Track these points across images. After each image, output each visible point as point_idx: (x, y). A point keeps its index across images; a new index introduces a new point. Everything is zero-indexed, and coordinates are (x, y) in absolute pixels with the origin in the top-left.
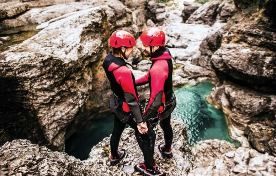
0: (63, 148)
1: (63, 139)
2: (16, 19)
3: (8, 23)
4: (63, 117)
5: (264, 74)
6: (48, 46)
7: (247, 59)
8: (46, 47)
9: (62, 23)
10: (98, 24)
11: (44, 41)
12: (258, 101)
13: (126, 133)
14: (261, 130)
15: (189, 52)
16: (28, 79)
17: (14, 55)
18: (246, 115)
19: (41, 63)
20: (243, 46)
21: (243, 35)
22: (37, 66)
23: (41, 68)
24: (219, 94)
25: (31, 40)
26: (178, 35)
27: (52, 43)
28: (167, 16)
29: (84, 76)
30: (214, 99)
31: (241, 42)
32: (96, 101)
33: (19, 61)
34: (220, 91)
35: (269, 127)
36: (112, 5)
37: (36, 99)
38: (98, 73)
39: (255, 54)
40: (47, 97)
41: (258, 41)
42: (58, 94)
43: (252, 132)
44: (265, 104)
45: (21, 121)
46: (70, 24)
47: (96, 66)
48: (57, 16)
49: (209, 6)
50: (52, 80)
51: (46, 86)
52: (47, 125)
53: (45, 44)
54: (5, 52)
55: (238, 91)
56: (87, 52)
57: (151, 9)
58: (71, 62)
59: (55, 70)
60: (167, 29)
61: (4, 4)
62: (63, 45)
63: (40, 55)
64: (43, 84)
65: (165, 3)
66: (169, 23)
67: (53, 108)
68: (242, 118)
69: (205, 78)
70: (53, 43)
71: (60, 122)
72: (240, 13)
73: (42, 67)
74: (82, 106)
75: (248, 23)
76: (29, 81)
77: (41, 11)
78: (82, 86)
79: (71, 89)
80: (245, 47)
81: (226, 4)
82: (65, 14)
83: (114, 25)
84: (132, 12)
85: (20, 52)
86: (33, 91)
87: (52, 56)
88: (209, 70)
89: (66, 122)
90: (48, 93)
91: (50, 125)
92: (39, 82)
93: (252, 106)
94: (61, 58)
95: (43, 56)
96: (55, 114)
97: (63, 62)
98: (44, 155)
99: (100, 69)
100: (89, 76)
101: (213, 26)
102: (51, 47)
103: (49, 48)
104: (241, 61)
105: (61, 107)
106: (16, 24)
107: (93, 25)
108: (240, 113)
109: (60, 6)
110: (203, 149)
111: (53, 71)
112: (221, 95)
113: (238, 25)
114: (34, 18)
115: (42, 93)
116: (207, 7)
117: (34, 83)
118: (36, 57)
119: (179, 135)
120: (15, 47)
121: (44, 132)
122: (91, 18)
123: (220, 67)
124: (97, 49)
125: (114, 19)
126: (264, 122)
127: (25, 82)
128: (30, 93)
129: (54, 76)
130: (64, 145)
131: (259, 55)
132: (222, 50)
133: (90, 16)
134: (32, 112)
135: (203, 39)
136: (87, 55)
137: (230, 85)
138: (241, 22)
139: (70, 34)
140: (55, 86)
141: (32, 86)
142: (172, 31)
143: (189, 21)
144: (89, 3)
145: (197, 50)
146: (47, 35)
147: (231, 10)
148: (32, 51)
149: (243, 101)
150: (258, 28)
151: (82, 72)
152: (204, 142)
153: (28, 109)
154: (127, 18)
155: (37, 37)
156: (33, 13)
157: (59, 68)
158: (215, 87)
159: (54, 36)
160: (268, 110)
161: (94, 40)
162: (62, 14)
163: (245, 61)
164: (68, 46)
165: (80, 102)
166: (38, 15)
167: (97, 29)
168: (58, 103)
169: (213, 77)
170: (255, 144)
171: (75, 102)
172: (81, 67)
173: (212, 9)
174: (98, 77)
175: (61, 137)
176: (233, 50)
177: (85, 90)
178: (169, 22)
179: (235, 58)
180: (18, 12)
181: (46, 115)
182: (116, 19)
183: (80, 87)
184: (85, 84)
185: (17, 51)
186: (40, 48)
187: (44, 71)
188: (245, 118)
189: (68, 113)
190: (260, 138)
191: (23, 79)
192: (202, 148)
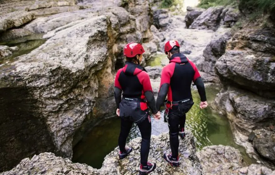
0: (71, 155)
1: (71, 145)
2: (22, 28)
3: (15, 32)
4: (70, 125)
5: (269, 80)
6: (56, 56)
7: (252, 66)
8: (54, 56)
9: (69, 32)
10: (104, 33)
11: (52, 51)
12: (262, 107)
13: (136, 142)
14: (266, 135)
15: (192, 58)
16: (38, 89)
17: (24, 65)
18: (250, 121)
19: (50, 73)
20: (248, 52)
21: (247, 41)
22: (46, 76)
23: (50, 78)
24: (223, 100)
25: (39, 50)
26: (182, 40)
27: (59, 53)
28: (170, 21)
29: (90, 84)
30: (219, 105)
31: (245, 48)
32: (102, 108)
33: (29, 71)
34: (225, 97)
35: (273, 132)
36: (116, 12)
37: (45, 108)
38: (104, 80)
39: (260, 60)
40: (56, 106)
41: (263, 47)
42: (66, 102)
43: (257, 138)
44: (270, 109)
45: (31, 129)
46: (77, 34)
47: (102, 73)
48: (63, 25)
49: (212, 11)
50: (61, 89)
51: (55, 95)
52: (55, 132)
53: (53, 54)
54: (15, 62)
55: (243, 97)
56: (93, 60)
57: (155, 14)
58: (78, 71)
59: (63, 79)
60: (170, 35)
61: (12, 14)
62: (70, 55)
63: (49, 65)
64: (52, 93)
65: (168, 9)
66: (172, 29)
67: (61, 116)
68: (247, 124)
69: (209, 84)
70: (61, 53)
71: (68, 129)
72: (244, 18)
73: (51, 76)
74: (89, 113)
75: (253, 29)
76: (39, 90)
77: (46, 20)
78: (89, 94)
79: (78, 97)
80: (250, 53)
81: (230, 9)
82: (70, 22)
83: (118, 32)
84: (135, 18)
85: (30, 62)
86: (43, 100)
87: (60, 65)
88: (213, 75)
89: (73, 129)
90: (57, 101)
91: (58, 132)
92: (48, 91)
93: (257, 111)
94: (68, 67)
95: (52, 66)
96: (63, 121)
97: (71, 71)
98: (69, 167)
99: (105, 76)
100: (96, 84)
101: (217, 31)
102: (59, 57)
103: (57, 58)
104: (245, 67)
105: (69, 115)
106: (23, 33)
107: (98, 33)
108: (244, 119)
109: (65, 14)
110: (208, 155)
111: (62, 80)
112: (226, 101)
113: (242, 30)
114: (40, 27)
115: (51, 101)
116: (211, 12)
117: (43, 92)
118: (45, 67)
119: (187, 144)
120: (25, 57)
121: (52, 139)
122: (97, 27)
123: (225, 73)
124: (103, 58)
125: (118, 26)
126: (269, 128)
127: (34, 91)
128: (39, 101)
129: (63, 85)
130: (72, 151)
131: (264, 61)
132: (226, 56)
133: (95, 25)
134: (41, 120)
135: (206, 45)
136: (93, 63)
137: (234, 91)
138: (245, 28)
139: (76, 43)
140: (64, 95)
141: (41, 94)
142: (175, 37)
143: (192, 26)
144: (93, 11)
145: (200, 55)
146: (55, 44)
147: (234, 15)
148: (41, 61)
149: (248, 106)
150: (262, 34)
151: (89, 81)
152: (208, 148)
153: (38, 117)
154: (131, 25)
155: (44, 47)
156: (39, 22)
157: (67, 78)
158: (220, 93)
159: (62, 46)
160: (273, 115)
161: (100, 48)
162: (68, 23)
163: (249, 67)
164: (75, 55)
165: (87, 109)
166: (44, 24)
167: (102, 37)
168: (66, 111)
169: (218, 83)
170: (259, 150)
171: (82, 109)
172: (87, 75)
173: (216, 14)
174: (104, 84)
175: (69, 143)
176: (237, 56)
177: (91, 98)
178: (172, 27)
179: (240, 64)
180: (25, 22)
181: (55, 123)
182: (119, 27)
183: (87, 95)
184: (91, 91)
185: (26, 61)
186: (48, 58)
187: (53, 80)
188: (249, 124)
189: (76, 120)
190: (265, 144)
191: (32, 88)
192: (206, 154)
